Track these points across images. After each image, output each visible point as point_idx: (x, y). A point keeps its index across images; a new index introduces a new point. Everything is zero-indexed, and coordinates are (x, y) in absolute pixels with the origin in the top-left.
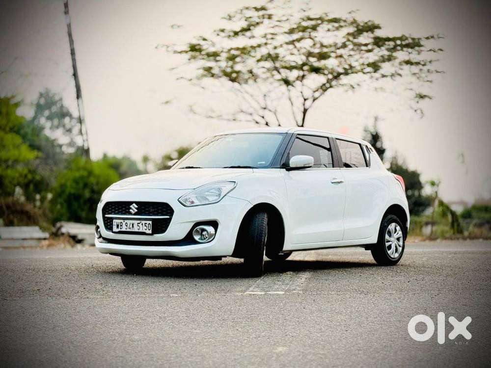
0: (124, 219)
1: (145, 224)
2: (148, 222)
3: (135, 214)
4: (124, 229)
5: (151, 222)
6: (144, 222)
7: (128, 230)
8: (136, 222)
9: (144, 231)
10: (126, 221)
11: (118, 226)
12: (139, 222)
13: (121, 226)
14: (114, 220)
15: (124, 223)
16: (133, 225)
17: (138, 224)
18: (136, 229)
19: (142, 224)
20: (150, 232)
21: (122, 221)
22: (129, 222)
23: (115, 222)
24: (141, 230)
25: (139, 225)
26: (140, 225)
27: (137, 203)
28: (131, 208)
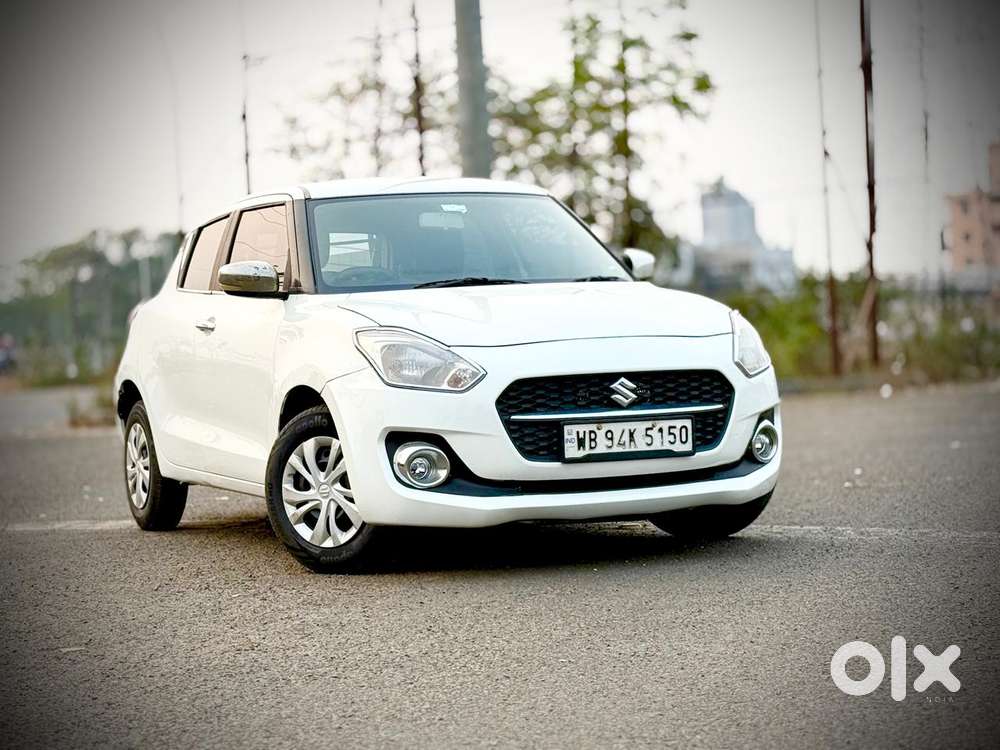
0: (600, 421)
1: (670, 428)
2: (679, 423)
3: (632, 406)
4: (601, 449)
5: (688, 423)
6: (665, 424)
7: (616, 449)
8: (640, 427)
9: (667, 446)
10: (606, 427)
11: (581, 443)
12: (649, 424)
13: (591, 440)
14: (567, 428)
15: (601, 434)
16: (631, 435)
17: (647, 429)
18: (641, 445)
19: (661, 430)
20: (688, 447)
21: (593, 427)
22: (616, 428)
23: (570, 433)
24: (657, 446)
25: (649, 432)
26: (654, 433)
27: (630, 376)
28: (614, 392)
